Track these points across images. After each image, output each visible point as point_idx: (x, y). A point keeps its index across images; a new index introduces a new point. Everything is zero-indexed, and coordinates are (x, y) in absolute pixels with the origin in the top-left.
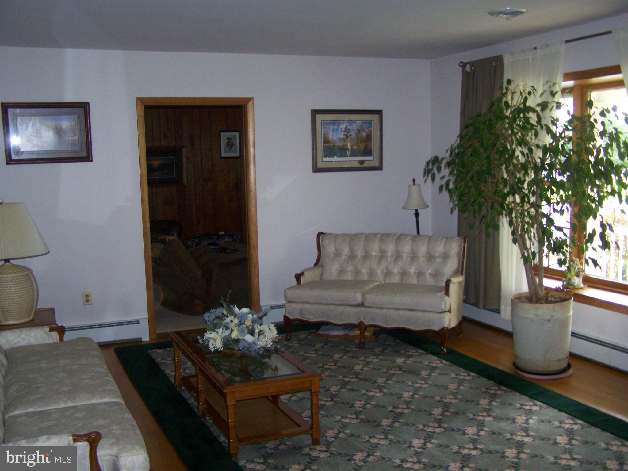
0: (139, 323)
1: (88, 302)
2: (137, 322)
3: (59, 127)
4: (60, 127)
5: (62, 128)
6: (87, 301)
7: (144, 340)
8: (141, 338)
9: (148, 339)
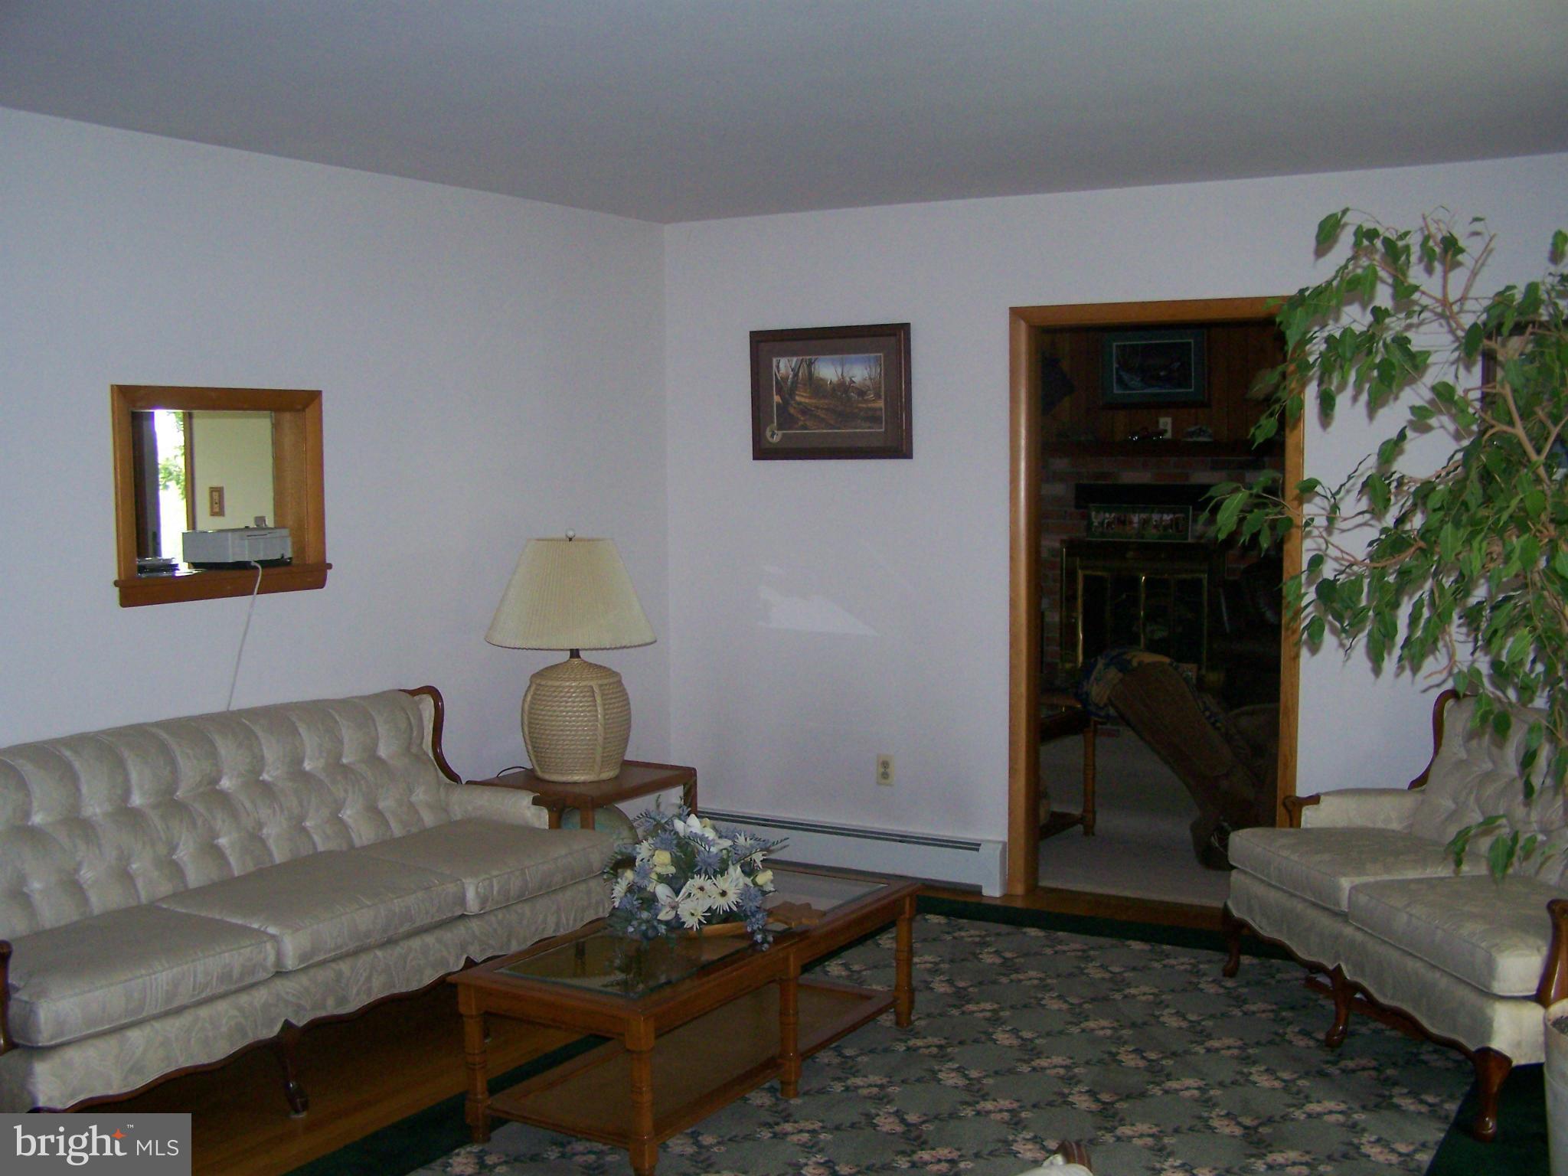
0: (978, 850)
1: (885, 778)
2: (974, 847)
3: (848, 379)
4: (851, 380)
5: (854, 382)
6: (885, 775)
7: (986, 892)
8: (981, 887)
9: (997, 893)
